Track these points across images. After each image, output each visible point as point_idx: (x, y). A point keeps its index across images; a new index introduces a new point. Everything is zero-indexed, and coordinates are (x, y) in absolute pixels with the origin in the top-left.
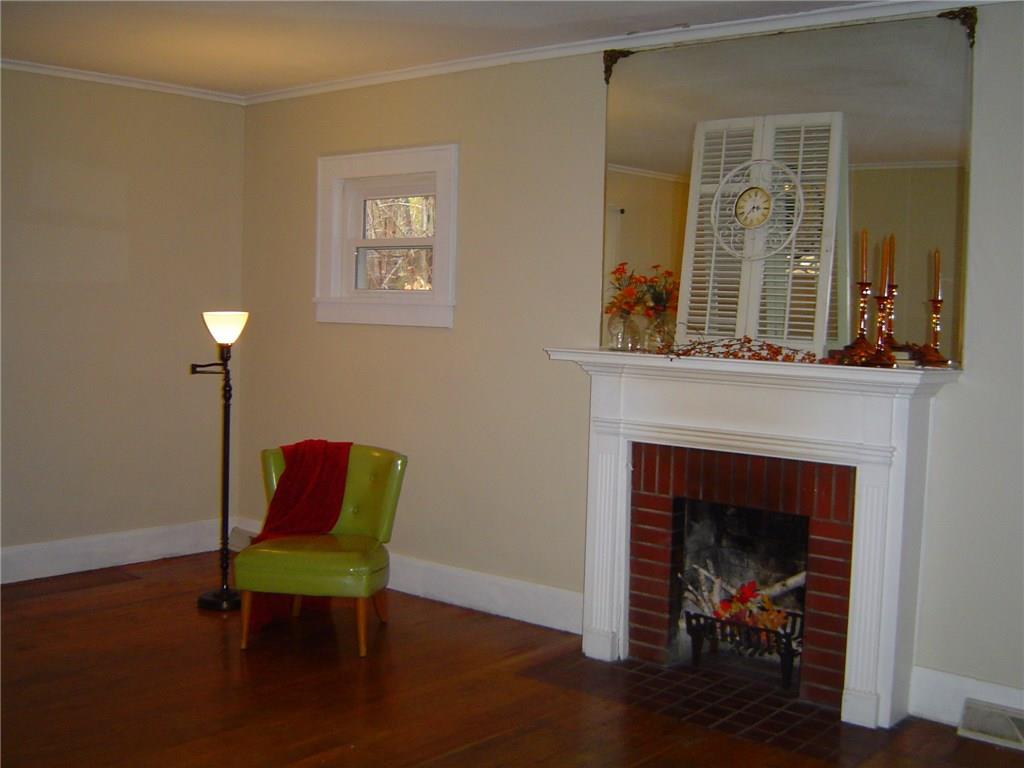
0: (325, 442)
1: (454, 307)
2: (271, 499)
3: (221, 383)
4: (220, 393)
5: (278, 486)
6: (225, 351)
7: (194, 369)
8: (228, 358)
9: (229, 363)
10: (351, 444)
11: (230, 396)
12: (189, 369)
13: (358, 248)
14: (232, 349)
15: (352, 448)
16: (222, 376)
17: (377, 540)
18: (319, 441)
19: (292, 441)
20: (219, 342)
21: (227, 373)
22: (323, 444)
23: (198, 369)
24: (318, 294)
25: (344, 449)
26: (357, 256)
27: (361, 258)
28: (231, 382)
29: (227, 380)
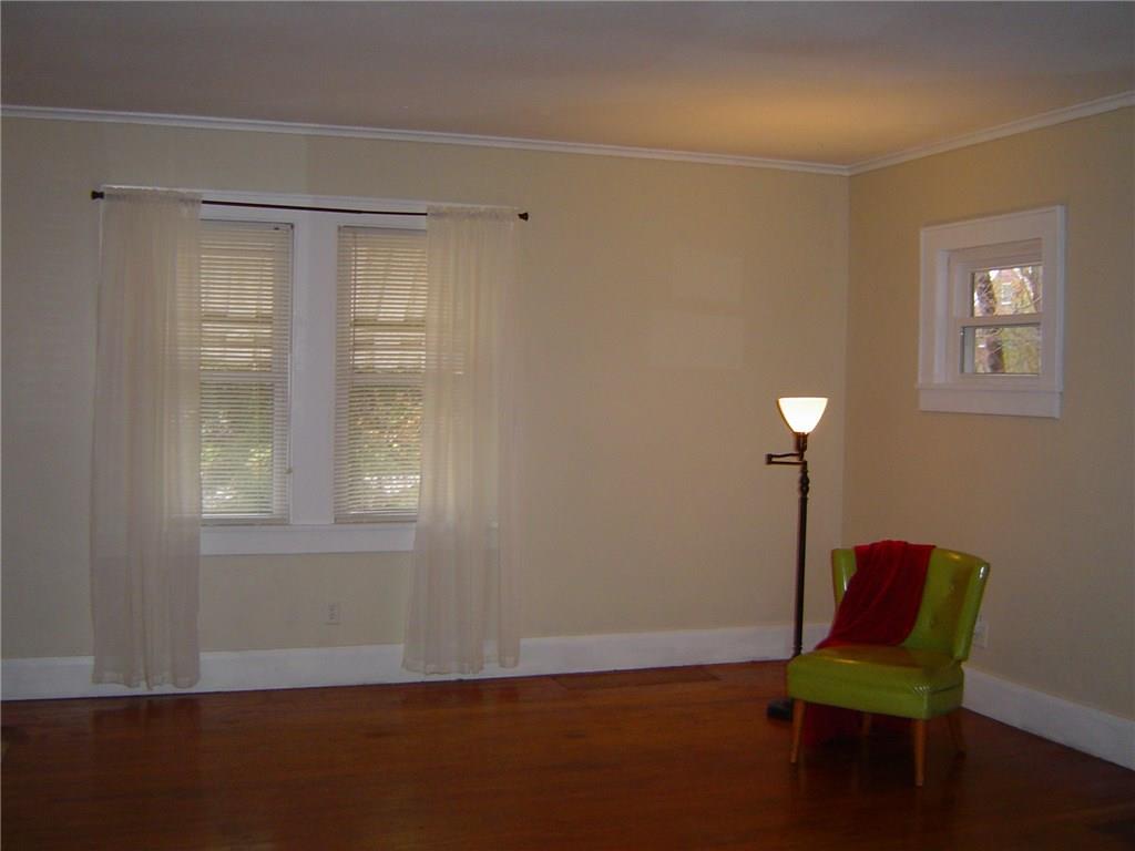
0: (906, 543)
1: (1061, 393)
2: (839, 604)
3: (798, 476)
4: (796, 485)
5: (848, 588)
6: (801, 440)
7: (770, 459)
8: (805, 448)
9: (806, 453)
10: (934, 547)
11: (808, 489)
12: (764, 459)
13: (964, 328)
14: (809, 438)
15: (935, 551)
16: (798, 468)
17: (952, 657)
18: (899, 542)
19: (867, 541)
20: (795, 430)
21: (805, 464)
22: (904, 546)
23: (774, 460)
24: (920, 380)
25: (924, 552)
26: (963, 337)
27: (968, 339)
28: (809, 474)
29: (804, 472)
